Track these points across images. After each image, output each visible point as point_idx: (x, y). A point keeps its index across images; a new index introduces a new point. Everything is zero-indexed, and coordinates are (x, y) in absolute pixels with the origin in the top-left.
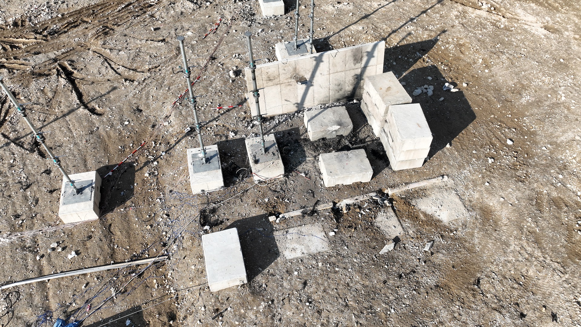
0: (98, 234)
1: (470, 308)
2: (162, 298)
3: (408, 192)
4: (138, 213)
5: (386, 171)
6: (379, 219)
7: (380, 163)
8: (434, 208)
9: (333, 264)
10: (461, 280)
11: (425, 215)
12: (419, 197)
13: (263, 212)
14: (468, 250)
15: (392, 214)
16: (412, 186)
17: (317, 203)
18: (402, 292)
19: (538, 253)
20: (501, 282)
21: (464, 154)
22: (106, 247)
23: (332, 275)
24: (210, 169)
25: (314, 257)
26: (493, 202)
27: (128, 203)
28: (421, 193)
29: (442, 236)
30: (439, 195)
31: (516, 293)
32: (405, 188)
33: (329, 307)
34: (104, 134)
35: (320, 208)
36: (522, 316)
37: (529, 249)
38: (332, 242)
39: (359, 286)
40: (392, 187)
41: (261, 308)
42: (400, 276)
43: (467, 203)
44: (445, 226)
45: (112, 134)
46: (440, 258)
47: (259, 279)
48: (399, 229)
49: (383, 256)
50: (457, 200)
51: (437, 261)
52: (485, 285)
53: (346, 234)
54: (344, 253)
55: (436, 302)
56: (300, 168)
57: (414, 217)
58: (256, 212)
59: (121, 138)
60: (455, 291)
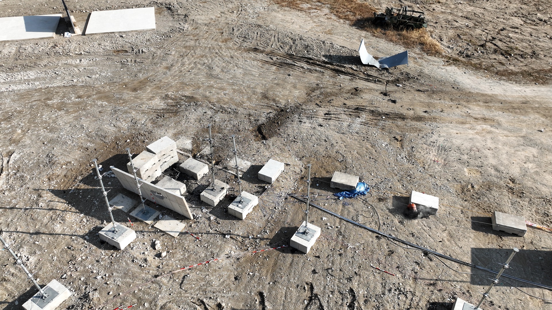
1: (220, 125)
2: (301, 185)
3: (186, 152)
8: (187, 145)
9: (239, 153)
11: (193, 145)
12: (186, 149)
13: (240, 180)
14: (198, 133)
15: (202, 152)
20: (203, 124)
23: (244, 152)
28: (183, 150)
29: (198, 139)
30: (180, 146)
31: (204, 121)
32: (186, 154)
36: (211, 117)
37: (184, 122)
38: (231, 158)
39: (240, 145)
44: (193, 140)
48: (207, 148)
53: (224, 157)
54: (232, 154)
55: (226, 131)
57: (197, 147)
59: (262, 265)
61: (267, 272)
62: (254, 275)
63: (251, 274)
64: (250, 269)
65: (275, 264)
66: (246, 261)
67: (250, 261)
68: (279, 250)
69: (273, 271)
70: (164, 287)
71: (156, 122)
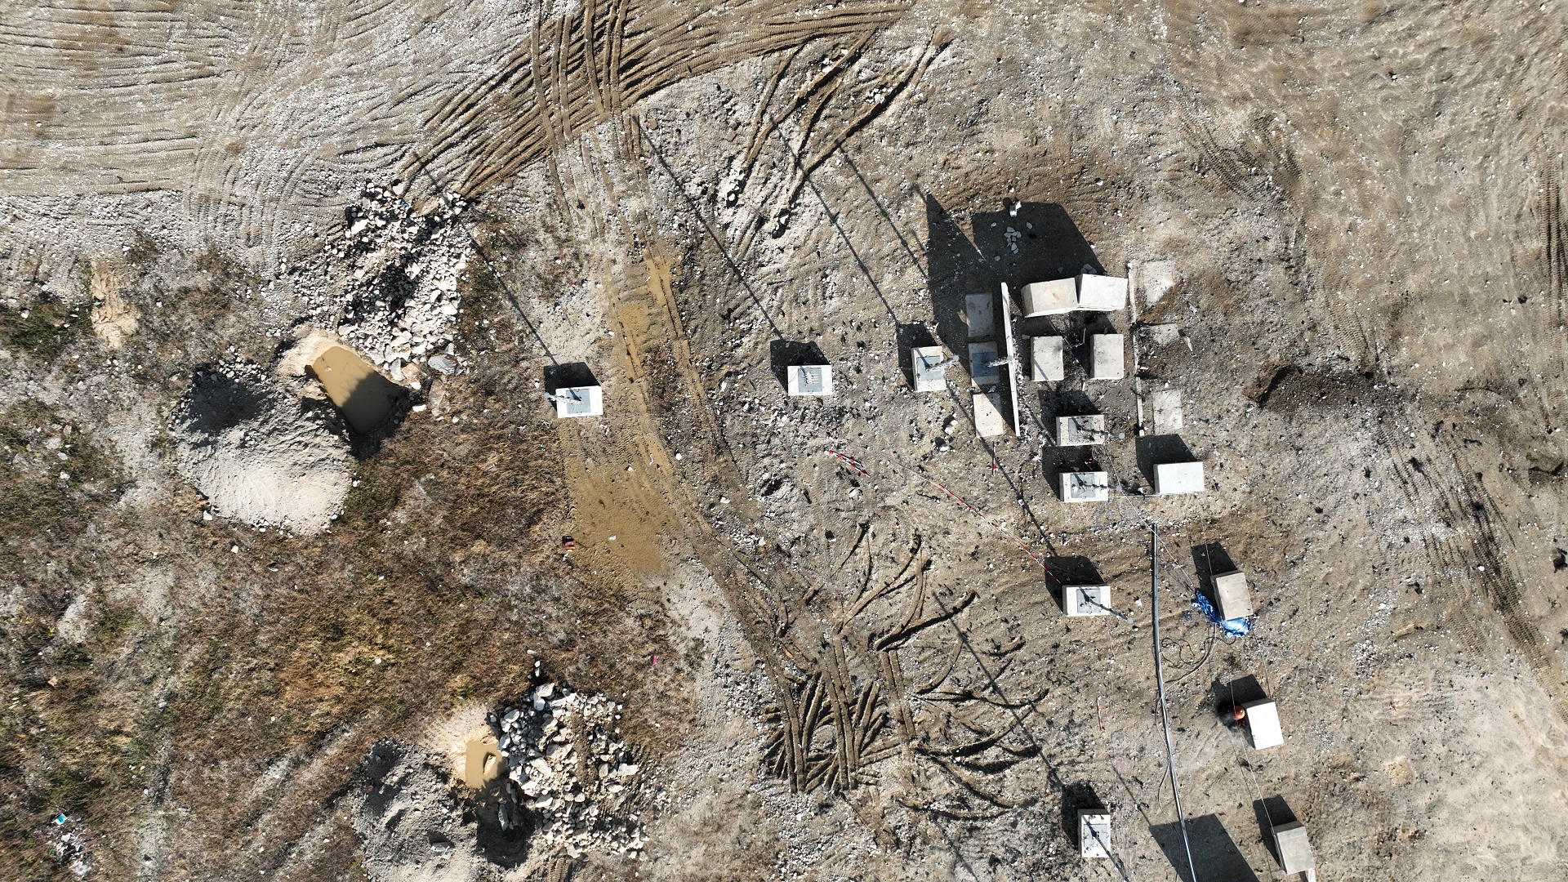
0: (1121, 583)
1: (1247, 297)
2: (1188, 530)
3: (1137, 305)
4: (1105, 550)
5: (1111, 318)
6: (1160, 341)
7: (1100, 320)
8: (1158, 288)
9: (1193, 391)
10: (1223, 294)
11: (1162, 299)
12: (1145, 298)
13: (1133, 441)
14: (1201, 276)
15: (1157, 327)
16: (1133, 300)
17: (1135, 392)
18: (1225, 344)
19: (1217, 221)
20: (1232, 263)
21: (1107, 235)
23: (1202, 395)
25: (1184, 405)
26: (1162, 233)
27: (1093, 560)
28: (1141, 293)
29: (1185, 293)
30: (1146, 279)
31: (1242, 256)
32: (1134, 307)
33: (1226, 403)
34: (1001, 589)
35: (1139, 389)
36: (1260, 260)
37: (1211, 226)
38: (1174, 387)
39: (1214, 376)
40: (1130, 318)
41: (1218, 454)
42: (1213, 341)
43: (1158, 256)
44: (1177, 286)
45: (1003, 580)
46: (1204, 302)
47: (1194, 452)
48: (1172, 326)
49: (1194, 349)
50: (1154, 264)
51: (1205, 306)
52: (1232, 277)
53: (1168, 373)
54: (1185, 380)
55: (1237, 320)
56: (1092, 398)
57: (1163, 310)
58: (1132, 446)
59: (1012, 571)
60: (1231, 302)
61: (1007, 583)
62: (992, 570)
63: (991, 566)
64: (997, 560)
65: (1023, 585)
66: (1005, 547)
67: (1009, 552)
68: (1047, 575)
69: (1013, 589)
70: (906, 488)
71: (1179, 179)
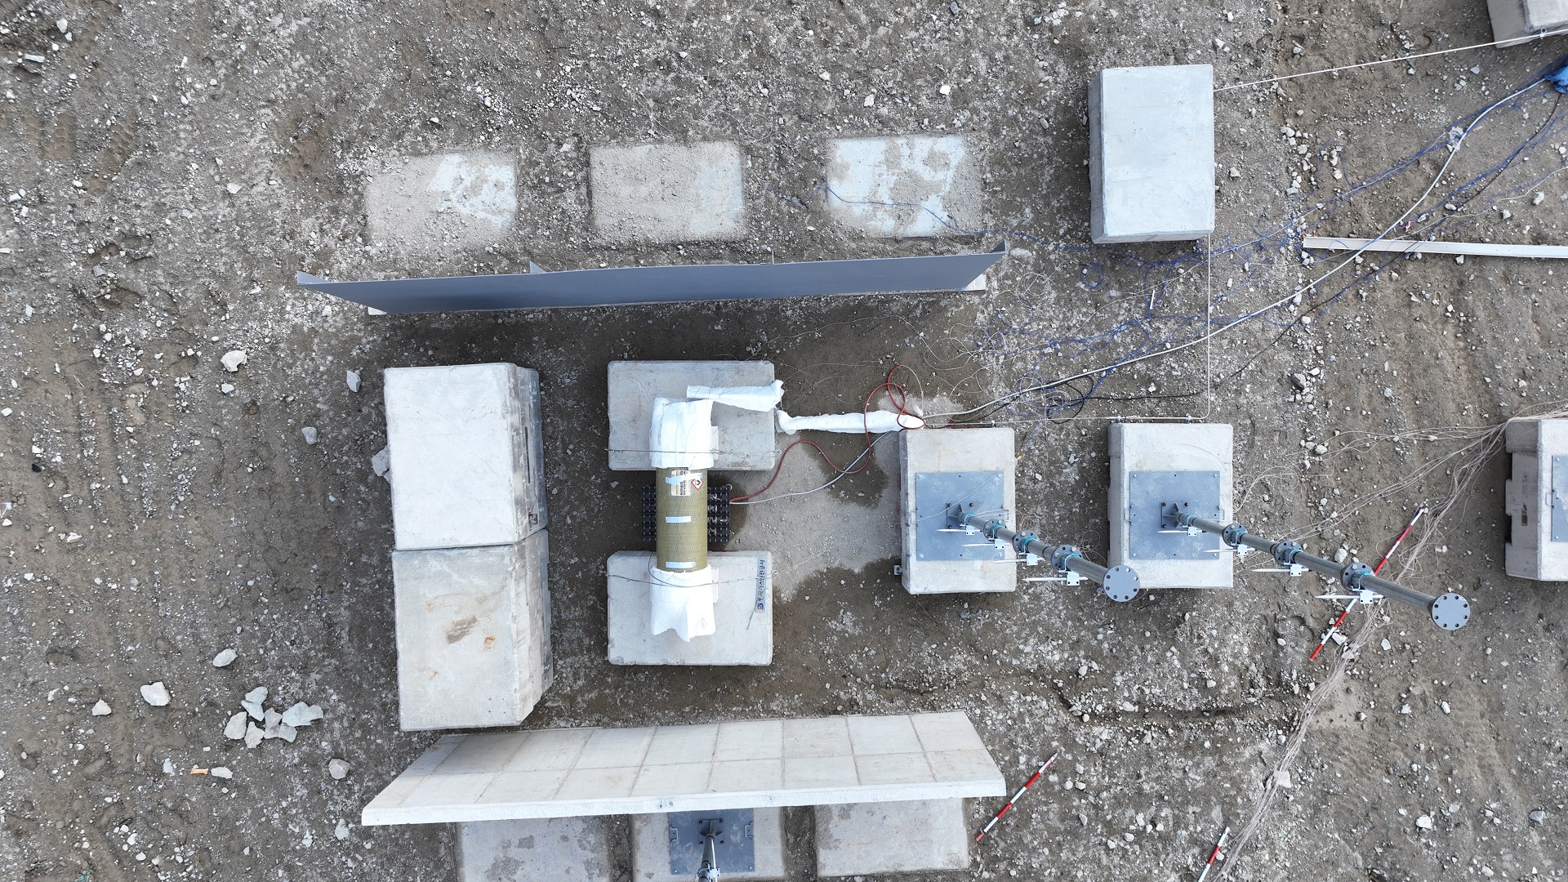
22: (1481, 314)
24: (1163, 477)
25: (882, 128)
34: (1508, 788)
41: (1062, 10)
43: (348, 207)
45: (1478, 781)
50: (375, 221)
61: (1486, 769)
62: (1442, 821)
63: (1425, 822)
64: (1403, 800)
71: (71, 122)
